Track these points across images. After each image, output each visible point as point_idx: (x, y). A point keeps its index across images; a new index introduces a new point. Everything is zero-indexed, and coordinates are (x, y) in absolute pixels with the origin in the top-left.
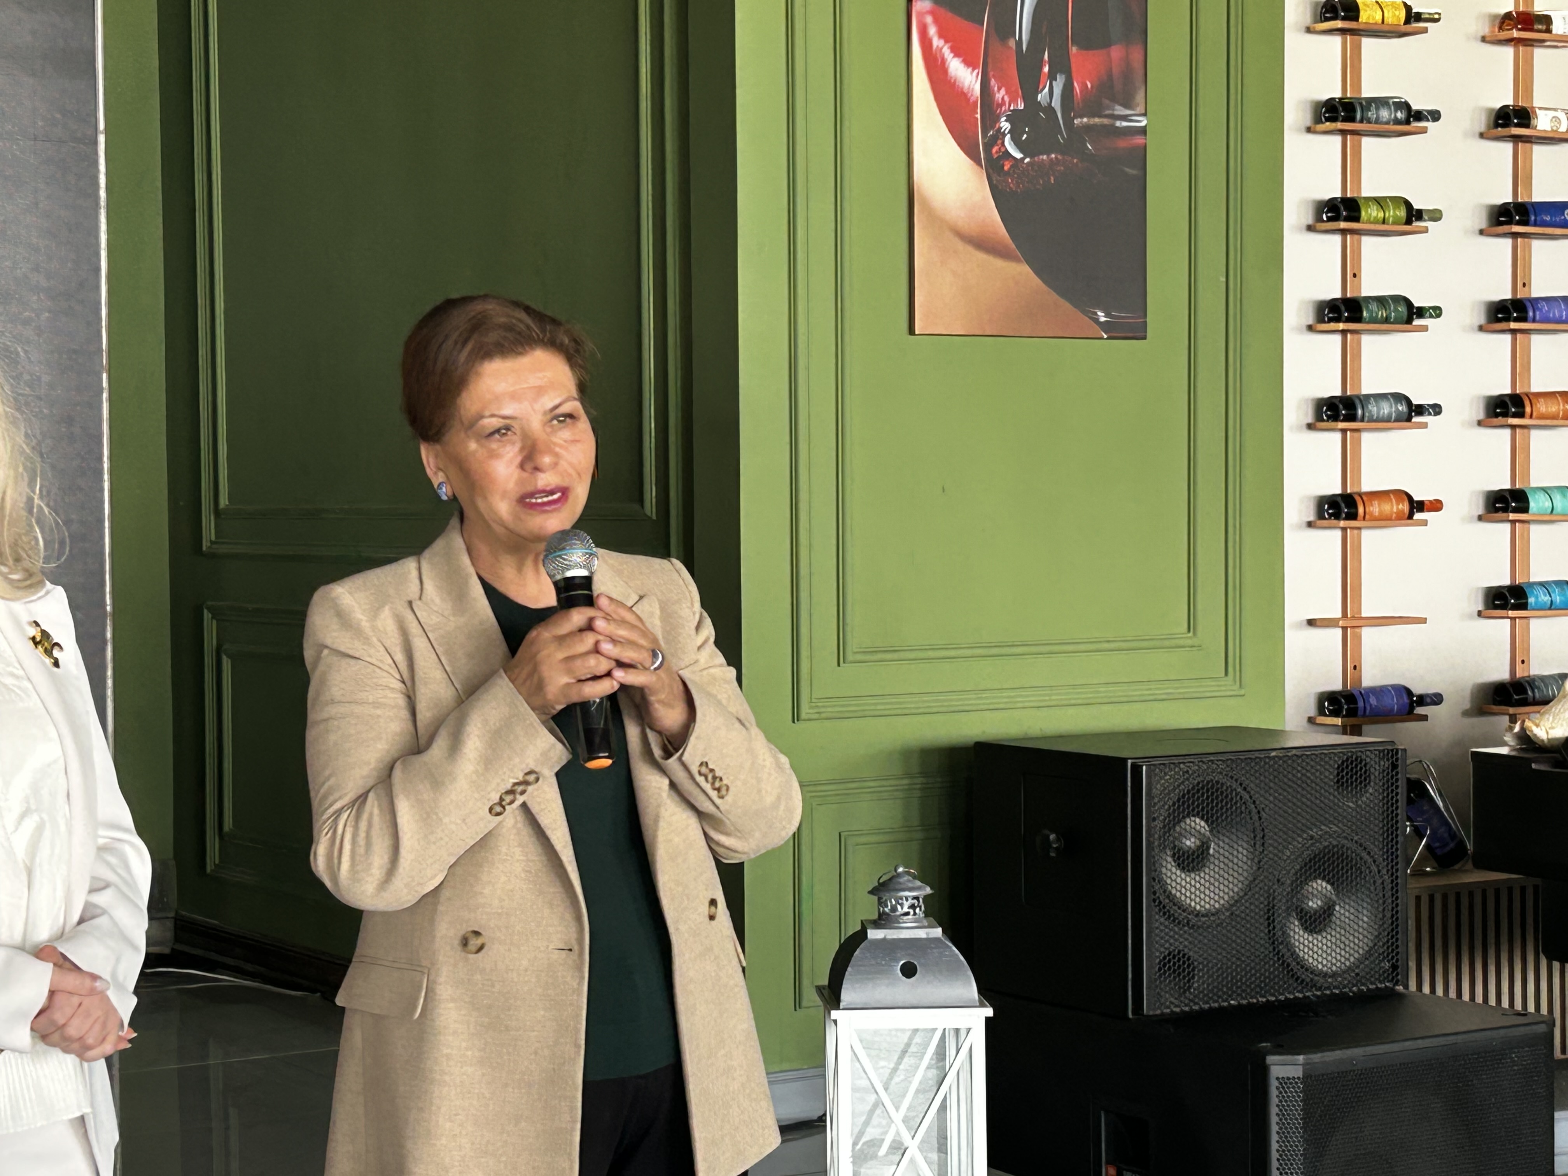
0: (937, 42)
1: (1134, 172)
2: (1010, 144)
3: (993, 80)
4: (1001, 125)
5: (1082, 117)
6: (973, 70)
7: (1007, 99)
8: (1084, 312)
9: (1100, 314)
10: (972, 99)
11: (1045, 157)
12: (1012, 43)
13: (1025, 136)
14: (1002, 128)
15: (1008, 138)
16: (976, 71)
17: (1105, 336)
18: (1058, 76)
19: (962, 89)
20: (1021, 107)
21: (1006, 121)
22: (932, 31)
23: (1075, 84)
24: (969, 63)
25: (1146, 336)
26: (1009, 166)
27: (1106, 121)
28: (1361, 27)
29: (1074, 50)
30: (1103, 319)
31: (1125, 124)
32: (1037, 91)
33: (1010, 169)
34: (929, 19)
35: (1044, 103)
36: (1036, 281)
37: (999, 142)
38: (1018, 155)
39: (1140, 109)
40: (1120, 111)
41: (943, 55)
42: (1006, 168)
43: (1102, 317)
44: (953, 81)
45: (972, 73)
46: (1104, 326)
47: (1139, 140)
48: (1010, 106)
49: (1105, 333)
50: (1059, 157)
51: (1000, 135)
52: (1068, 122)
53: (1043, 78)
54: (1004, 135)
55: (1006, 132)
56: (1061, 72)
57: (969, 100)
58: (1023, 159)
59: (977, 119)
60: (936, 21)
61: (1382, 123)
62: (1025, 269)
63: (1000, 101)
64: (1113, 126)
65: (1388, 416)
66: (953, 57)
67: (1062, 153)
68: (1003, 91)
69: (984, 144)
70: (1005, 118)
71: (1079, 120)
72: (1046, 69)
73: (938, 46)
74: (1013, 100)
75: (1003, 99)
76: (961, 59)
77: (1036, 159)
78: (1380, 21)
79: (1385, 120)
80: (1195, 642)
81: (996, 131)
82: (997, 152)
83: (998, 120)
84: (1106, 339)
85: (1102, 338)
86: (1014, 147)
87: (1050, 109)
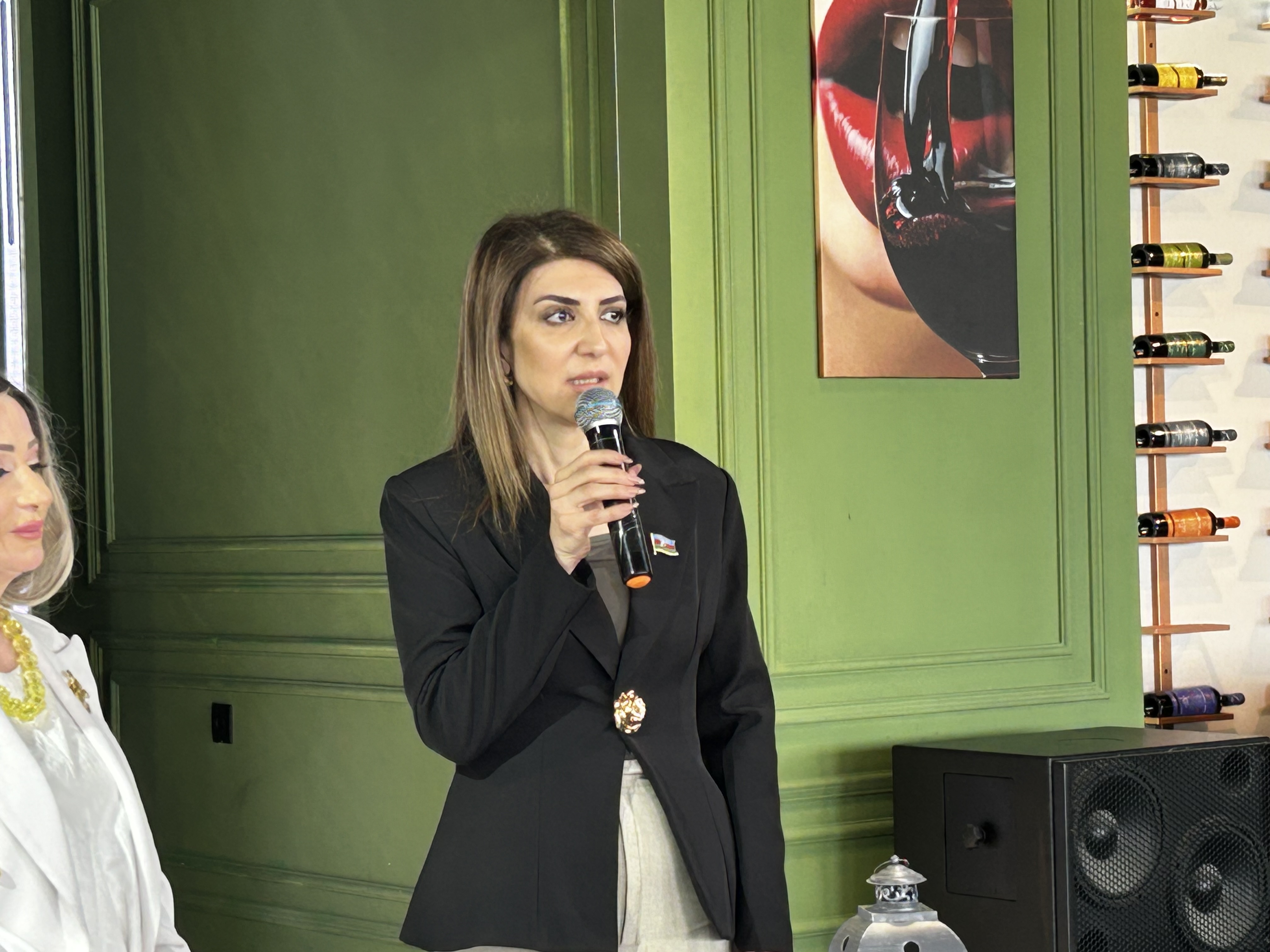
0: (838, 116)
1: (1005, 229)
2: (900, 205)
3: (885, 148)
4: (893, 189)
5: (961, 180)
6: (869, 139)
7: (897, 167)
8: (965, 354)
9: (980, 356)
10: (869, 165)
11: (930, 217)
12: (901, 116)
13: (913, 198)
14: (893, 192)
15: (899, 200)
16: (871, 142)
17: (984, 376)
18: (940, 144)
19: (860, 157)
20: (909, 172)
21: (897, 185)
22: (834, 106)
23: (955, 151)
24: (865, 134)
25: (1019, 375)
26: (900, 225)
27: (981, 184)
28: (1161, 91)
29: (953, 121)
30: (981, 361)
31: (997, 186)
32: (923, 159)
33: (900, 228)
34: (830, 96)
35: (929, 169)
36: (924, 327)
37: (892, 204)
38: (908, 215)
39: (1010, 173)
40: (993, 174)
41: (843, 128)
42: (898, 227)
43: (980, 357)
44: (852, 149)
45: (867, 143)
46: (983, 367)
47: (1008, 200)
48: (900, 172)
49: (985, 374)
50: (943, 216)
51: (892, 197)
52: (950, 185)
53: (928, 147)
54: (895, 197)
55: (898, 195)
56: (943, 141)
57: (865, 167)
58: (911, 219)
59: (873, 184)
60: (837, 98)
61: (1180, 177)
62: (914, 316)
63: (892, 167)
64: (987, 188)
65: (1192, 441)
66: (852, 129)
67: (945, 213)
68: (894, 158)
69: (879, 206)
70: (896, 183)
71: (959, 183)
72: (930, 138)
73: (838, 120)
74: (902, 166)
75: (894, 166)
76: (858, 131)
77: (923, 218)
78: (1176, 85)
79: (1182, 174)
80: (1066, 651)
81: (889, 194)
82: (889, 213)
83: (890, 185)
84: (985, 378)
85: (981, 378)
86: (904, 208)
87: (933, 173)
